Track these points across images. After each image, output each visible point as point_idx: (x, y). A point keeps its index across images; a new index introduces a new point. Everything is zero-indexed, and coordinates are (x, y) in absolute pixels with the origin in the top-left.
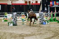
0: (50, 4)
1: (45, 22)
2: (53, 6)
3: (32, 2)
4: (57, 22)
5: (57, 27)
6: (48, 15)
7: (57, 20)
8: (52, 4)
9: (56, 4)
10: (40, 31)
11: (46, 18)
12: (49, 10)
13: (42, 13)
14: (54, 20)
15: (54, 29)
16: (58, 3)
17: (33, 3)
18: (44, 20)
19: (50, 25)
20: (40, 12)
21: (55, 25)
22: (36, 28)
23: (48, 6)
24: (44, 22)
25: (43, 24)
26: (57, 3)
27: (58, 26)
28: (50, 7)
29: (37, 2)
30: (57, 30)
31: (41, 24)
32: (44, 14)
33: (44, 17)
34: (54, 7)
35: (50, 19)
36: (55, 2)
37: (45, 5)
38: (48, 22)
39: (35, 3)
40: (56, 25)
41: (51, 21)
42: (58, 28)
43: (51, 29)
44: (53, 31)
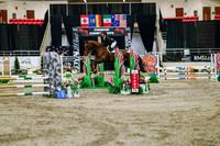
0: (82, 23)
1: (62, 88)
2: (92, 30)
3: (14, 15)
4: (107, 90)
5: (107, 107)
6: (72, 63)
7: (106, 84)
8: (87, 23)
9: (102, 24)
10: (49, 123)
11: (68, 76)
12: (76, 46)
13: (53, 57)
14: (97, 83)
15: (99, 114)
16: (110, 21)
17: (18, 18)
18: (60, 84)
19: (84, 101)
20: (44, 53)
21: (101, 101)
22: (31, 112)
23: (75, 29)
24: (59, 89)
25: (56, 97)
26: (105, 21)
27: (110, 104)
28: (79, 33)
29: (30, 14)
30: (110, 121)
31: (49, 96)
32: (61, 58)
33: (59, 70)
35: (83, 79)
36: (97, 16)
37: (63, 26)
38: (74, 89)
39: (23, 18)
40: (105, 101)
41: (84, 86)
42: (113, 110)
43: (88, 116)
44: (95, 124)
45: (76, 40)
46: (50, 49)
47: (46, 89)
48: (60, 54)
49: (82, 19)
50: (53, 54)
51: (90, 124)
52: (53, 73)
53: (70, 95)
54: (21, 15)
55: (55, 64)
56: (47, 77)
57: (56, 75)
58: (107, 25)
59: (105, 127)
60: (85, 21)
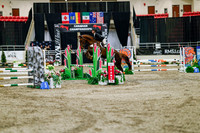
0: (63, 20)
1: (45, 80)
2: (72, 26)
3: (1, 13)
4: (86, 81)
5: (86, 96)
6: (54, 56)
7: (85, 76)
8: (68, 20)
9: (81, 21)
10: (33, 111)
11: (50, 69)
12: (58, 41)
13: (37, 51)
14: (77, 74)
15: (79, 103)
16: (88, 18)
17: (4, 16)
18: (43, 76)
19: (65, 91)
20: (28, 48)
21: (80, 91)
22: (16, 102)
23: (57, 26)
24: (42, 80)
25: (39, 88)
26: (84, 18)
27: (89, 94)
28: (60, 29)
29: (16, 12)
31: (34, 87)
32: (43, 52)
33: (43, 63)
34: (76, 32)
35: (64, 71)
36: (76, 14)
37: (45, 23)
38: (56, 80)
39: (8, 16)
40: (85, 91)
41: (65, 77)
42: (92, 100)
43: (69, 105)
44: (75, 112)
45: (58, 35)
46: (33, 44)
47: (30, 80)
48: (43, 48)
49: (63, 17)
50: (37, 48)
51: (71, 112)
52: (36, 65)
53: (52, 86)
54: (7, 13)
55: (38, 58)
56: (31, 69)
57: (39, 67)
58: (86, 21)
59: (84, 115)
60: (65, 18)
